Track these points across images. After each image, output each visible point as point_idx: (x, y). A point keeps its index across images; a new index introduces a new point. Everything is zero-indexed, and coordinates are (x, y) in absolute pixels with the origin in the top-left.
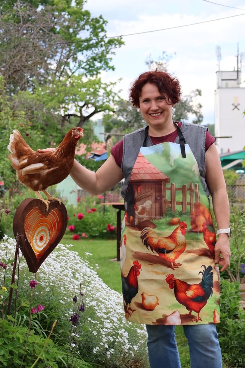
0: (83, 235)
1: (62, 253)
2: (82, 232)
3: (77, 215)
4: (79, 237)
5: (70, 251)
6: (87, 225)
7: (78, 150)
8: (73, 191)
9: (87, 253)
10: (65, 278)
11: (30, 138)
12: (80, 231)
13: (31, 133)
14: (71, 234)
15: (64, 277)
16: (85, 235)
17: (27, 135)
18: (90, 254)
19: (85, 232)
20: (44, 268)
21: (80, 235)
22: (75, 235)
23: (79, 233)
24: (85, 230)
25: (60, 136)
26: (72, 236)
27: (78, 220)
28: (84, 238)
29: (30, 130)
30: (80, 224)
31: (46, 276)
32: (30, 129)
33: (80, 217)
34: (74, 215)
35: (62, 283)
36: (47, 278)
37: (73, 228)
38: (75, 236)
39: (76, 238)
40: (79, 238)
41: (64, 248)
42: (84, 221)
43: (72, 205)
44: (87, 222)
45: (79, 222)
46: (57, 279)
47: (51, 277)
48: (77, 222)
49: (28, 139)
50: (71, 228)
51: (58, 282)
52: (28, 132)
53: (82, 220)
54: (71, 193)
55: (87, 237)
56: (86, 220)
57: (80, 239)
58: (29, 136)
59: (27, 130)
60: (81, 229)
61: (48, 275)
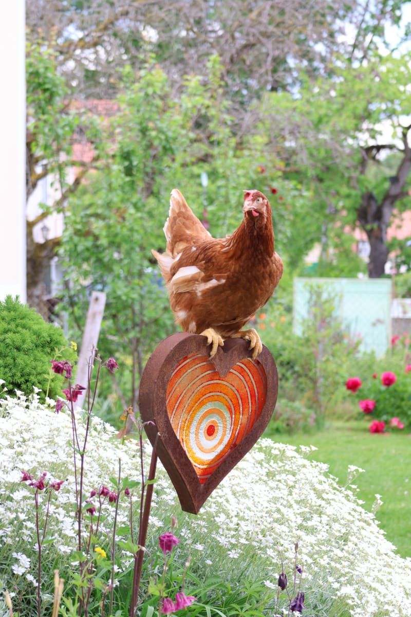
0: (395, 422)
1: (287, 467)
2: (392, 415)
3: (381, 376)
4: (383, 427)
5: (307, 462)
6: (402, 400)
7: (399, 227)
8: (379, 321)
9: (352, 468)
10: (279, 526)
11: (281, 198)
12: (387, 413)
13: (283, 188)
14: (369, 421)
15: (275, 525)
16: (399, 423)
17: (274, 191)
18: (361, 470)
19: (398, 415)
20: (227, 501)
21: (387, 422)
22: (377, 421)
23: (384, 418)
24: (399, 411)
25: (356, 196)
26: (369, 425)
27: (383, 388)
28: (397, 430)
29: (280, 180)
30: (387, 396)
31: (231, 522)
32: (280, 177)
33: (388, 381)
34: (375, 377)
35: (269, 538)
36: (232, 526)
37: (371, 407)
38: (375, 424)
39: (377, 430)
40: (385, 429)
41: (296, 454)
42: (395, 391)
43: (373, 353)
44: (405, 392)
45: (384, 392)
46: (257, 530)
47: (242, 523)
48: (380, 392)
49: (276, 201)
50: (367, 405)
51: (260, 536)
52: (275, 185)
53: (392, 387)
54: (374, 325)
55: (402, 426)
56: (400, 388)
57: (387, 431)
58: (277, 195)
59: (272, 179)
60: (390, 410)
61: (235, 520)
